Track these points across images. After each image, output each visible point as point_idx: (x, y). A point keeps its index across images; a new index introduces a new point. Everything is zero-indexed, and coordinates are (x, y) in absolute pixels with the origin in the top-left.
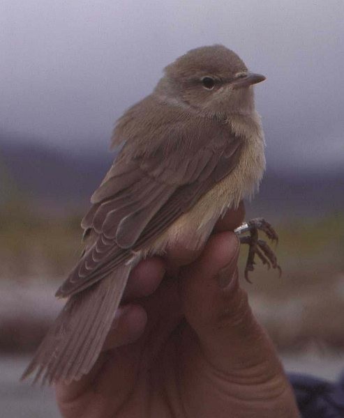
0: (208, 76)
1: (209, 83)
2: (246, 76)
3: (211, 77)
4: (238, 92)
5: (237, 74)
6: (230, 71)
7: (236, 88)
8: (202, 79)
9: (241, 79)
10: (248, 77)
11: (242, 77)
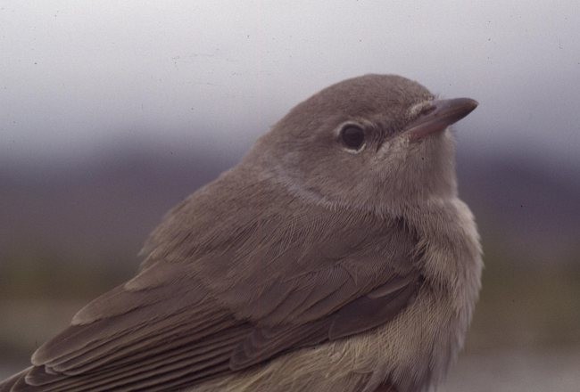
0: (350, 122)
1: (354, 137)
2: (433, 108)
3: (357, 124)
4: (423, 146)
5: (414, 109)
6: (396, 103)
7: (416, 139)
8: (338, 131)
9: (423, 117)
10: (438, 108)
11: (425, 111)
